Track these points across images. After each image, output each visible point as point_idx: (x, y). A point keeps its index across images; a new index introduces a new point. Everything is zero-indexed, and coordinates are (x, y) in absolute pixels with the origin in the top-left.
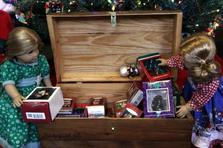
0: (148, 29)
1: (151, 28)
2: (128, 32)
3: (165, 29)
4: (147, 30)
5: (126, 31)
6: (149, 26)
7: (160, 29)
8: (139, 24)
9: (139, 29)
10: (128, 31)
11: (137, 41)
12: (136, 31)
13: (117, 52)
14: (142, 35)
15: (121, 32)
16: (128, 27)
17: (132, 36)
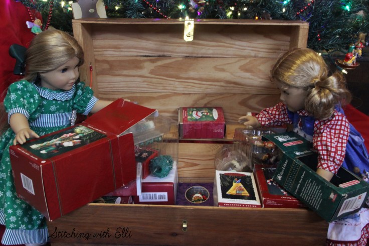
0: (246, 51)
1: (252, 50)
2: (211, 56)
3: (275, 52)
4: (245, 53)
6: (249, 47)
7: (267, 52)
8: (232, 42)
9: (231, 51)
10: (212, 54)
11: (227, 72)
12: (227, 55)
13: (193, 90)
14: (235, 62)
15: (201, 55)
16: (213, 46)
17: (218, 63)
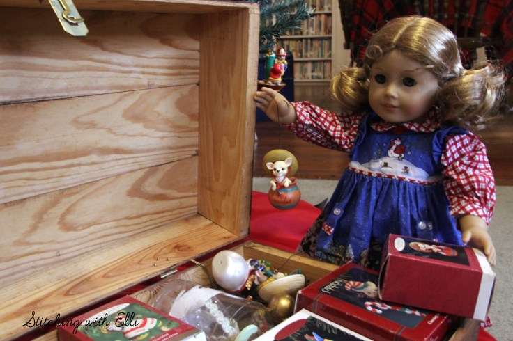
0: (132, 75)
1: (143, 73)
2: (65, 94)
3: (180, 74)
4: (130, 80)
5: (61, 91)
6: (136, 66)
7: (168, 75)
8: (105, 56)
9: (105, 79)
10: (67, 90)
11: (101, 128)
12: (97, 89)
14: (115, 104)
15: (41, 96)
16: (66, 70)
17: (84, 108)
